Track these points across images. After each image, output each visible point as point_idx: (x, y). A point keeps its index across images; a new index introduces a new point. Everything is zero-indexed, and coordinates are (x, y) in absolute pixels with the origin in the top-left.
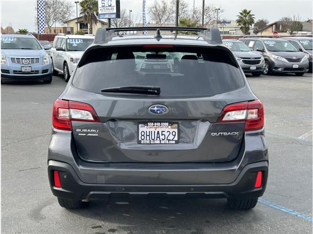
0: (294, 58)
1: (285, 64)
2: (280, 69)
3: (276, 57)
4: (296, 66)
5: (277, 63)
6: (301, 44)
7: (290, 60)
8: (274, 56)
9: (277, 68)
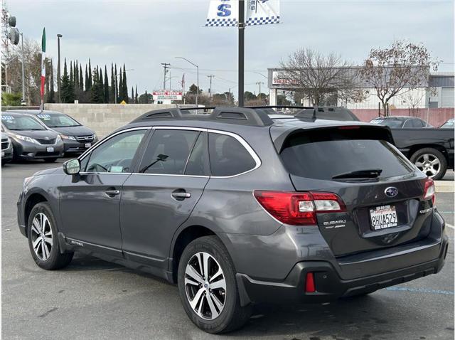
0: (47, 138)
1: (37, 147)
2: (30, 155)
3: (23, 138)
4: (50, 149)
5: (24, 146)
6: (41, 119)
7: (42, 141)
8: (19, 137)
9: (26, 153)
